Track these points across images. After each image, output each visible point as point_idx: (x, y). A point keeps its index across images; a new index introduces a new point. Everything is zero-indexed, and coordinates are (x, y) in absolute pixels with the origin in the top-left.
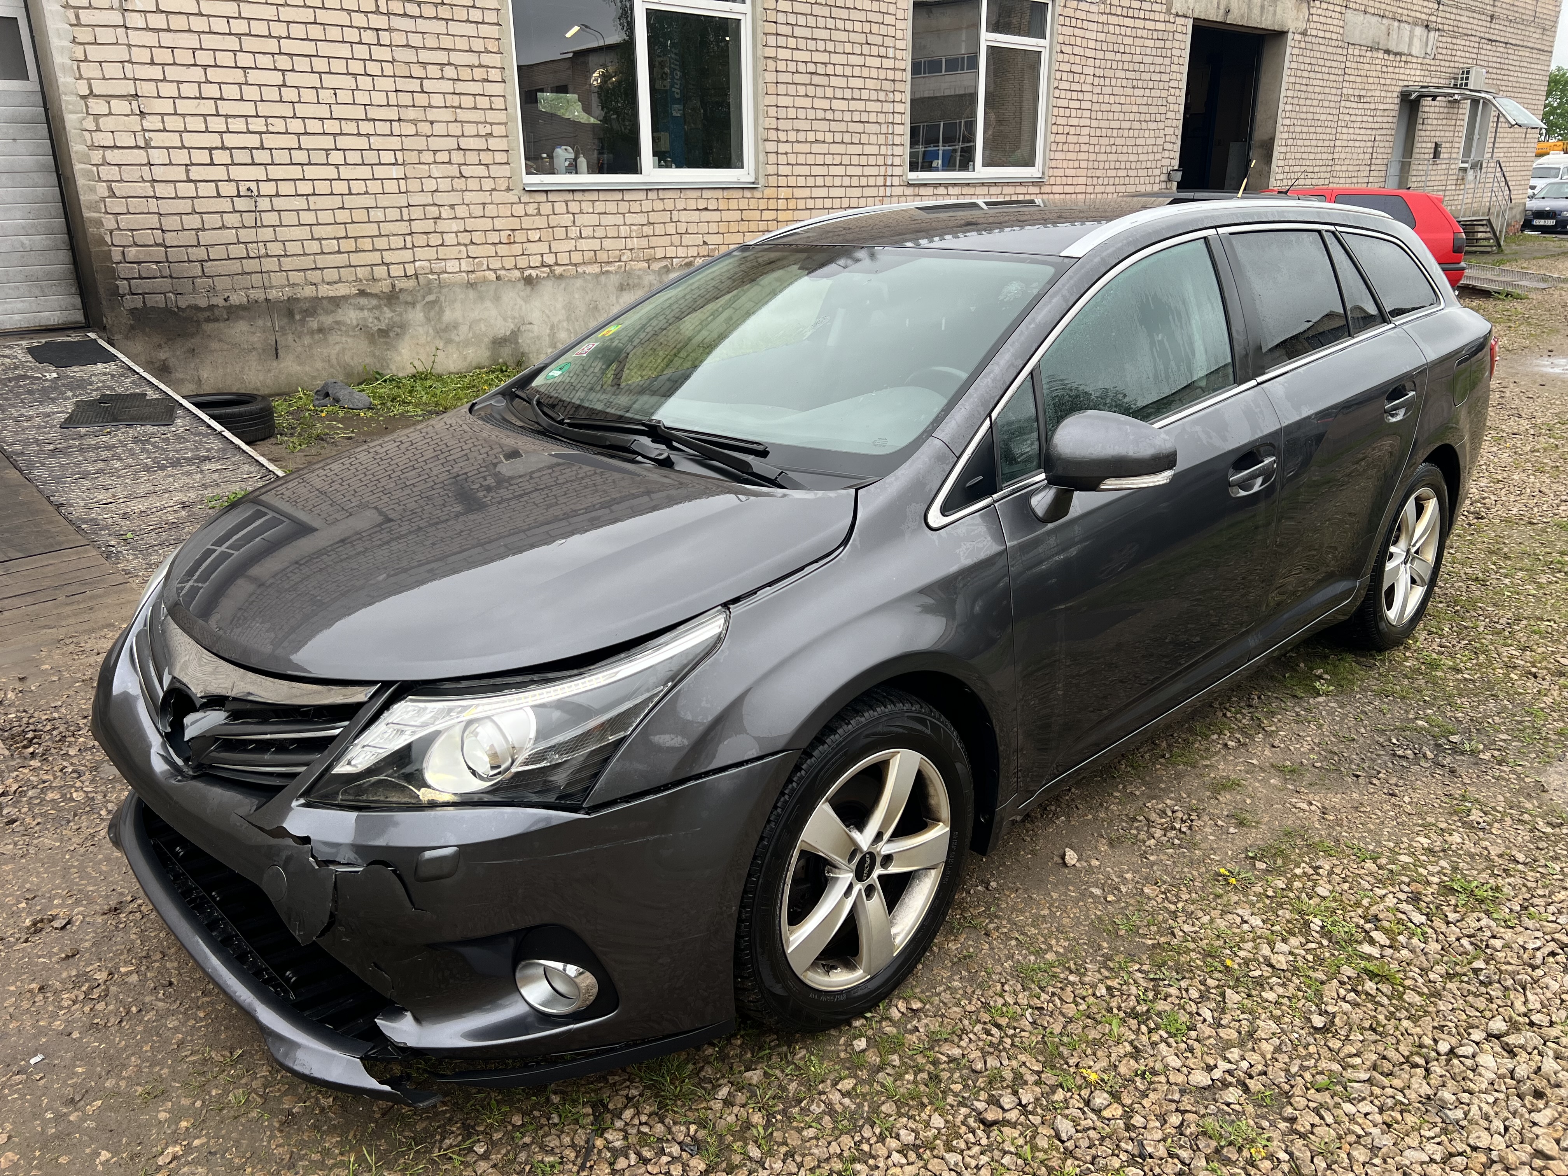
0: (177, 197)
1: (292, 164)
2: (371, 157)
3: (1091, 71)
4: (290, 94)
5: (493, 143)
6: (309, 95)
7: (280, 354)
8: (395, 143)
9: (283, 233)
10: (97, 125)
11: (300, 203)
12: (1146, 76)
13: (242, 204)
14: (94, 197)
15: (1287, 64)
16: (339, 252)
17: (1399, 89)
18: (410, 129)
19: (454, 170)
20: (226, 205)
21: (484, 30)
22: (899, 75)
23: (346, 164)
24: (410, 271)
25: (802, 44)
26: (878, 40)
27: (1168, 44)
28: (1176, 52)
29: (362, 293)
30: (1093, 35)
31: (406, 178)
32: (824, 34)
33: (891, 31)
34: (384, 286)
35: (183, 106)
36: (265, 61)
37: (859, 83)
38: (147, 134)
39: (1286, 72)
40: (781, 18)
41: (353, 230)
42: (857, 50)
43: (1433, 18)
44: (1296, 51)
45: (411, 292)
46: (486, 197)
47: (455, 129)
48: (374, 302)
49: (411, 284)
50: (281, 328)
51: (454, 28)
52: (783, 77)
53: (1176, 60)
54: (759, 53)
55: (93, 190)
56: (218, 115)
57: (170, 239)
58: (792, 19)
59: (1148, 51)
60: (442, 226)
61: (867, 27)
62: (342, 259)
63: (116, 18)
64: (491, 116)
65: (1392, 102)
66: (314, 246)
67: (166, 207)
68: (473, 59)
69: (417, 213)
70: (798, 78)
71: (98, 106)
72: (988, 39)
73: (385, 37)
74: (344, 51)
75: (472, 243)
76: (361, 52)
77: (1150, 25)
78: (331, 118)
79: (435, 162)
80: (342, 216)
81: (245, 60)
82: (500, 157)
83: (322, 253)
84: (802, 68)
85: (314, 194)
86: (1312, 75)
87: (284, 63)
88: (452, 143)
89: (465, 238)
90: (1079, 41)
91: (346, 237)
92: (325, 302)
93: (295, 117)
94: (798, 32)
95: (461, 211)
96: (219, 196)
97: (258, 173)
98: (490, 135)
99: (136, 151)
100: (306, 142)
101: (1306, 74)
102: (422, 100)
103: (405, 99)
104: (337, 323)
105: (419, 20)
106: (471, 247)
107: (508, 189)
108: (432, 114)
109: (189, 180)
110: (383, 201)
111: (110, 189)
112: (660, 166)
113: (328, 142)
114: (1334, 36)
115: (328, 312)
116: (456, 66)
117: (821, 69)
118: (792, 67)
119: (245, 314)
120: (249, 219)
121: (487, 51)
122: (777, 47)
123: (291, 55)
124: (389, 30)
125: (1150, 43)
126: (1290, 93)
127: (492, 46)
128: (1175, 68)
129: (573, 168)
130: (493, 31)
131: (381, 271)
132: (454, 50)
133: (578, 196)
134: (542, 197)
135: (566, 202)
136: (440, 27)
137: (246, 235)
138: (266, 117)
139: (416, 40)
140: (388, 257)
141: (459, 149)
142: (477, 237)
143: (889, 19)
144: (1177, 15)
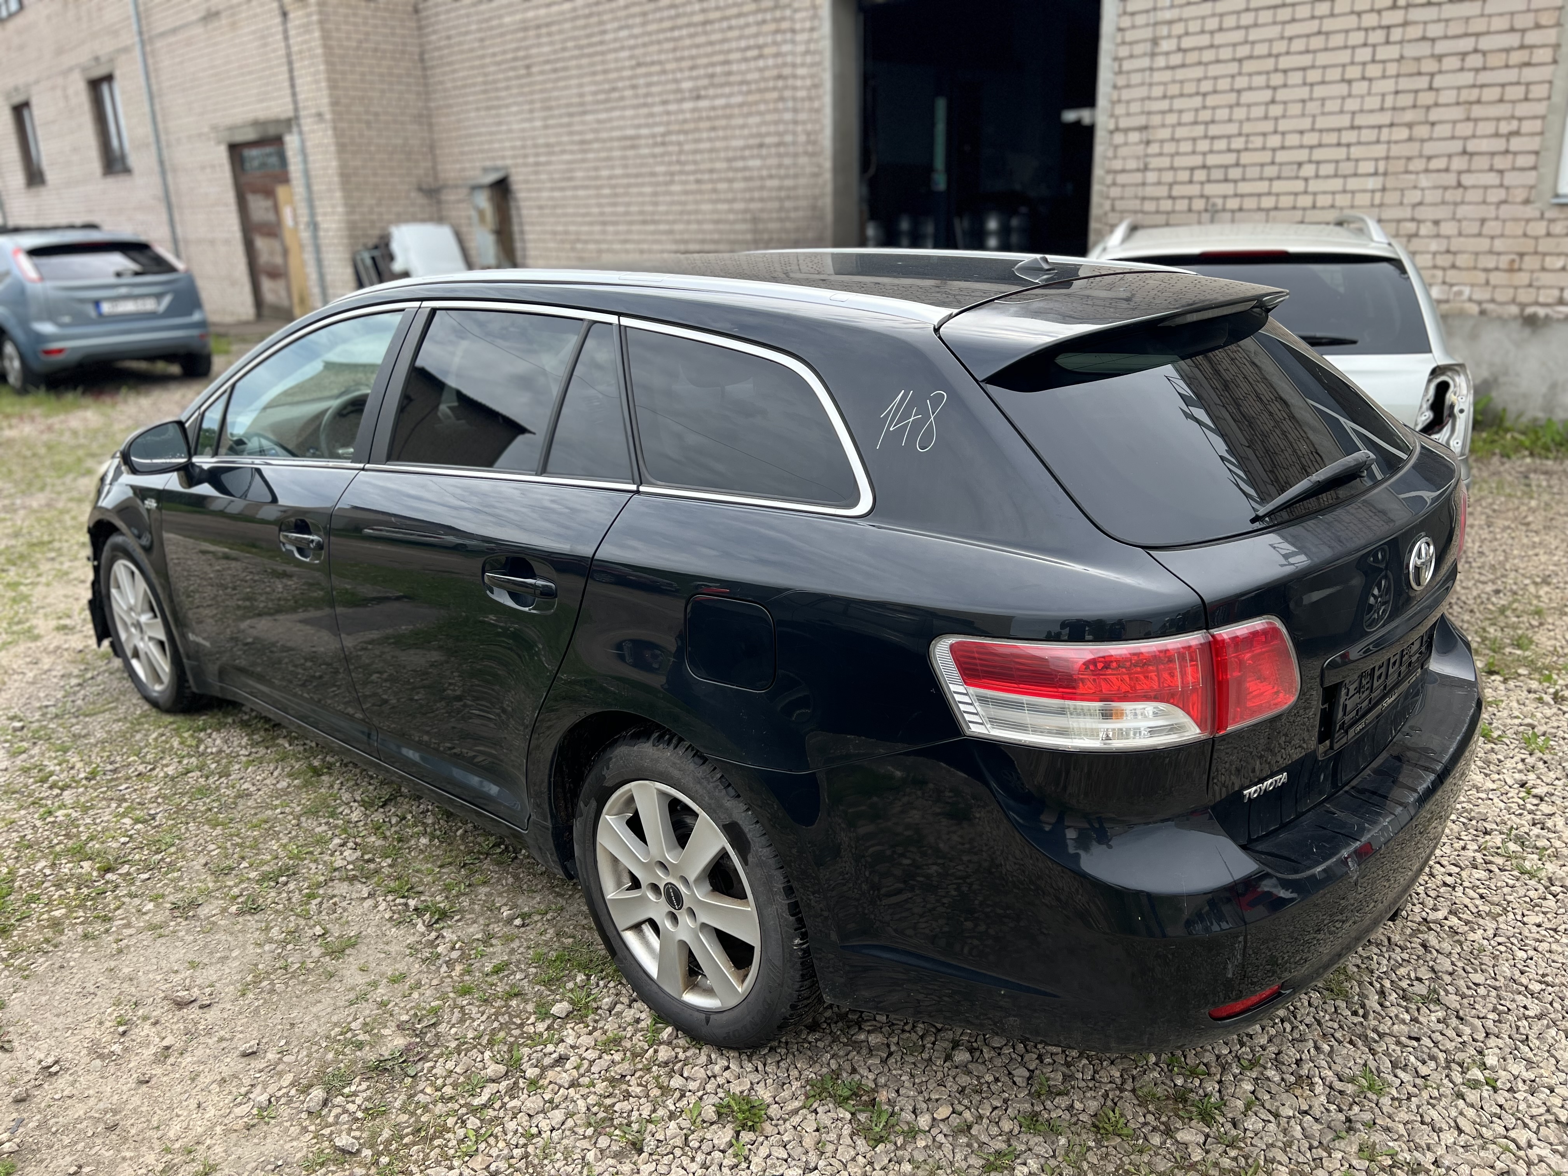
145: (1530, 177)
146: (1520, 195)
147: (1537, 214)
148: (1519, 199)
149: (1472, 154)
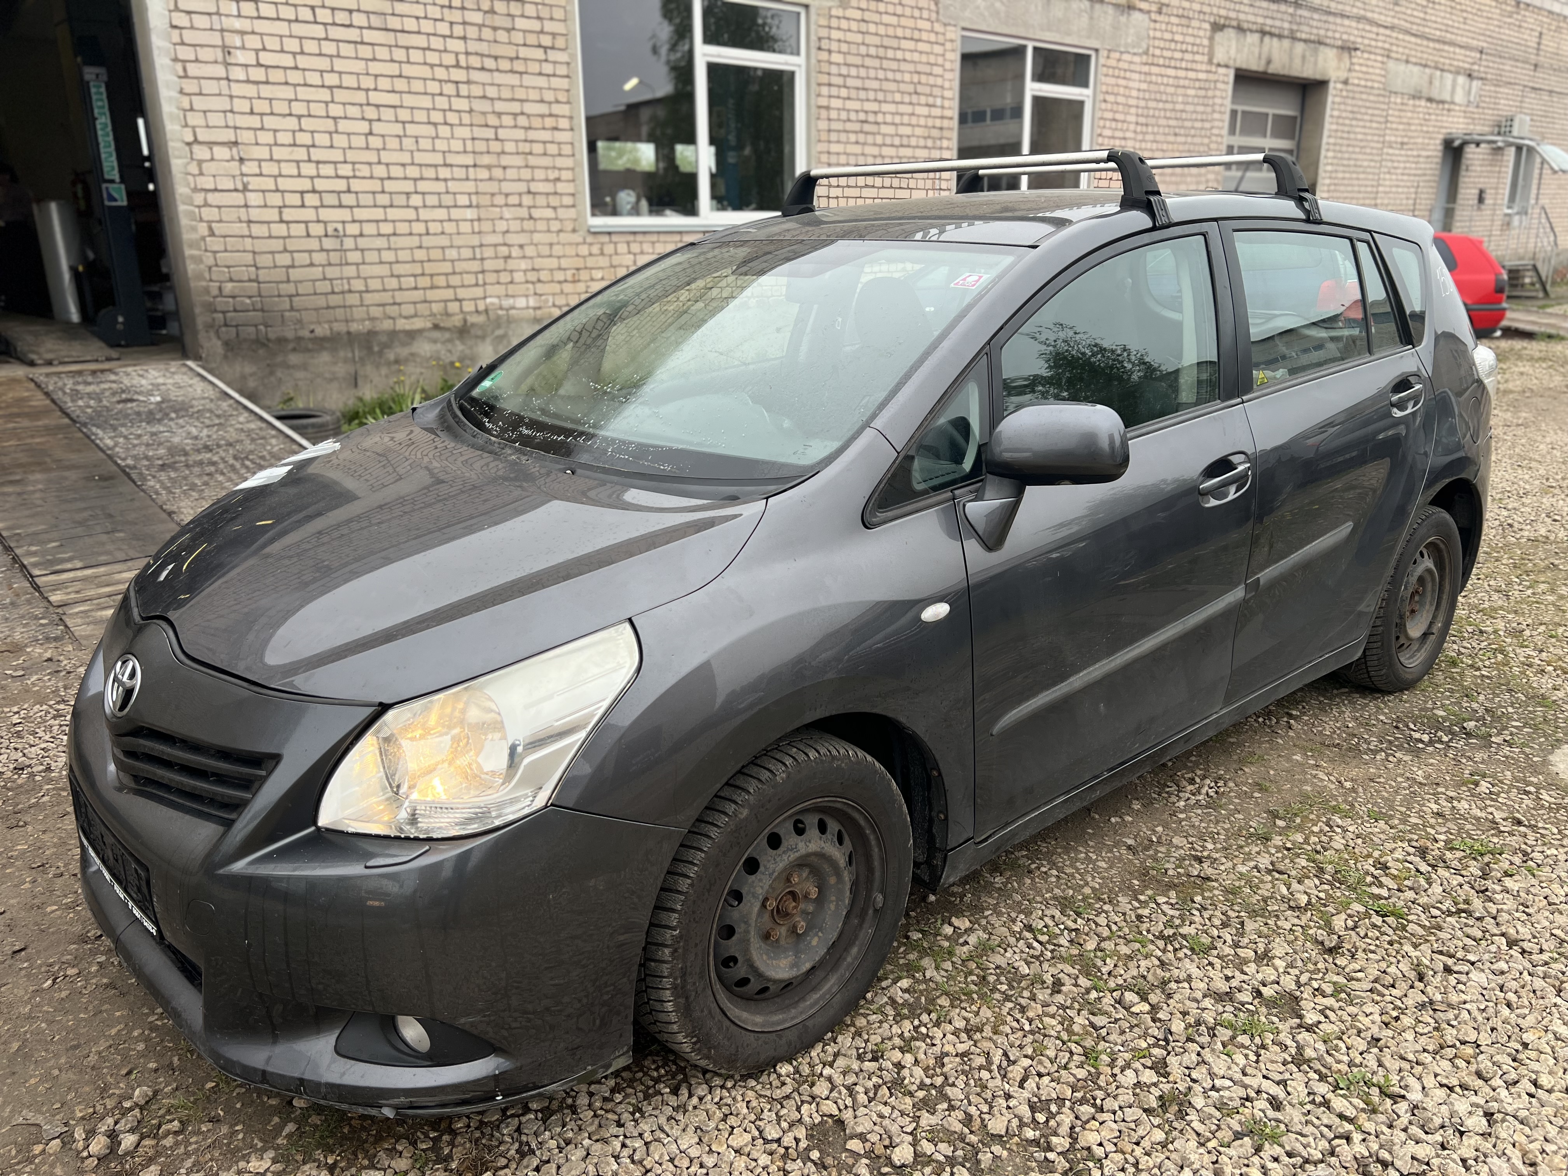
0: (270, 237)
1: (375, 206)
2: (448, 200)
3: (1133, 119)
4: (376, 142)
5: (561, 187)
6: (393, 143)
7: (360, 382)
8: (470, 186)
9: (365, 270)
10: (200, 169)
11: (381, 243)
12: (1188, 124)
13: (328, 243)
14: (194, 236)
15: (1328, 112)
16: (416, 288)
17: (1441, 137)
18: (484, 174)
19: (523, 212)
20: (314, 244)
21: (556, 82)
22: (946, 124)
23: (425, 206)
24: (481, 307)
25: (853, 94)
26: (927, 90)
27: (1210, 93)
28: (1218, 101)
29: (436, 327)
30: (1136, 85)
31: (479, 220)
32: (875, 85)
33: (939, 81)
34: (457, 321)
35: (278, 153)
36: (354, 111)
37: (907, 130)
38: (245, 179)
39: (1327, 119)
40: (834, 70)
41: (429, 268)
42: (907, 99)
43: (1476, 67)
44: (1337, 100)
45: (481, 327)
46: (553, 238)
47: (526, 174)
48: (447, 335)
49: (480, 319)
50: (361, 359)
51: (528, 80)
52: (835, 126)
53: (1217, 108)
54: (813, 102)
55: (194, 229)
56: (310, 161)
57: (263, 275)
58: (844, 70)
59: (1190, 100)
60: (512, 264)
61: (916, 78)
62: (418, 295)
63: (220, 71)
64: (560, 162)
65: (1435, 149)
66: (393, 283)
67: (260, 246)
68: (543, 109)
69: (489, 252)
70: (849, 126)
71: (201, 152)
72: (1033, 88)
73: (464, 89)
74: (426, 102)
75: (539, 281)
76: (442, 103)
77: (1191, 75)
78: (413, 164)
79: (507, 205)
80: (420, 255)
81: (336, 110)
82: (567, 201)
83: (401, 289)
84: (853, 116)
85: (394, 234)
86: (1354, 123)
87: (371, 113)
88: (522, 187)
89: (532, 276)
90: (1122, 90)
91: (423, 274)
92: (402, 336)
93: (379, 163)
94: (850, 82)
95: (530, 251)
96: (308, 235)
97: (345, 214)
98: (558, 180)
99: (235, 194)
100: (389, 186)
101: (1347, 122)
102: (495, 146)
103: (481, 146)
104: (412, 355)
105: (496, 74)
106: (539, 286)
107: (574, 231)
108: (505, 160)
109: (282, 221)
110: (458, 241)
111: (210, 229)
112: (718, 209)
113: (408, 186)
114: (1376, 85)
115: (404, 345)
116: (528, 116)
117: (871, 118)
118: (844, 115)
119: (327, 345)
120: (335, 257)
121: (557, 102)
122: (830, 97)
123: (377, 106)
124: (468, 82)
125: (1191, 92)
126: (1332, 140)
127: (562, 97)
128: (1216, 116)
129: (635, 211)
130: (564, 83)
131: (453, 307)
132: (527, 101)
133: (639, 238)
134: (606, 239)
135: (628, 243)
136: (514, 80)
137: (331, 272)
138: (354, 163)
139: (492, 92)
140: (462, 293)
141: (529, 192)
142: (544, 275)
143: (937, 70)
144: (1219, 65)
145: (572, 213)
146: (569, 226)
147: (581, 240)
148: (570, 228)
149: (534, 194)
